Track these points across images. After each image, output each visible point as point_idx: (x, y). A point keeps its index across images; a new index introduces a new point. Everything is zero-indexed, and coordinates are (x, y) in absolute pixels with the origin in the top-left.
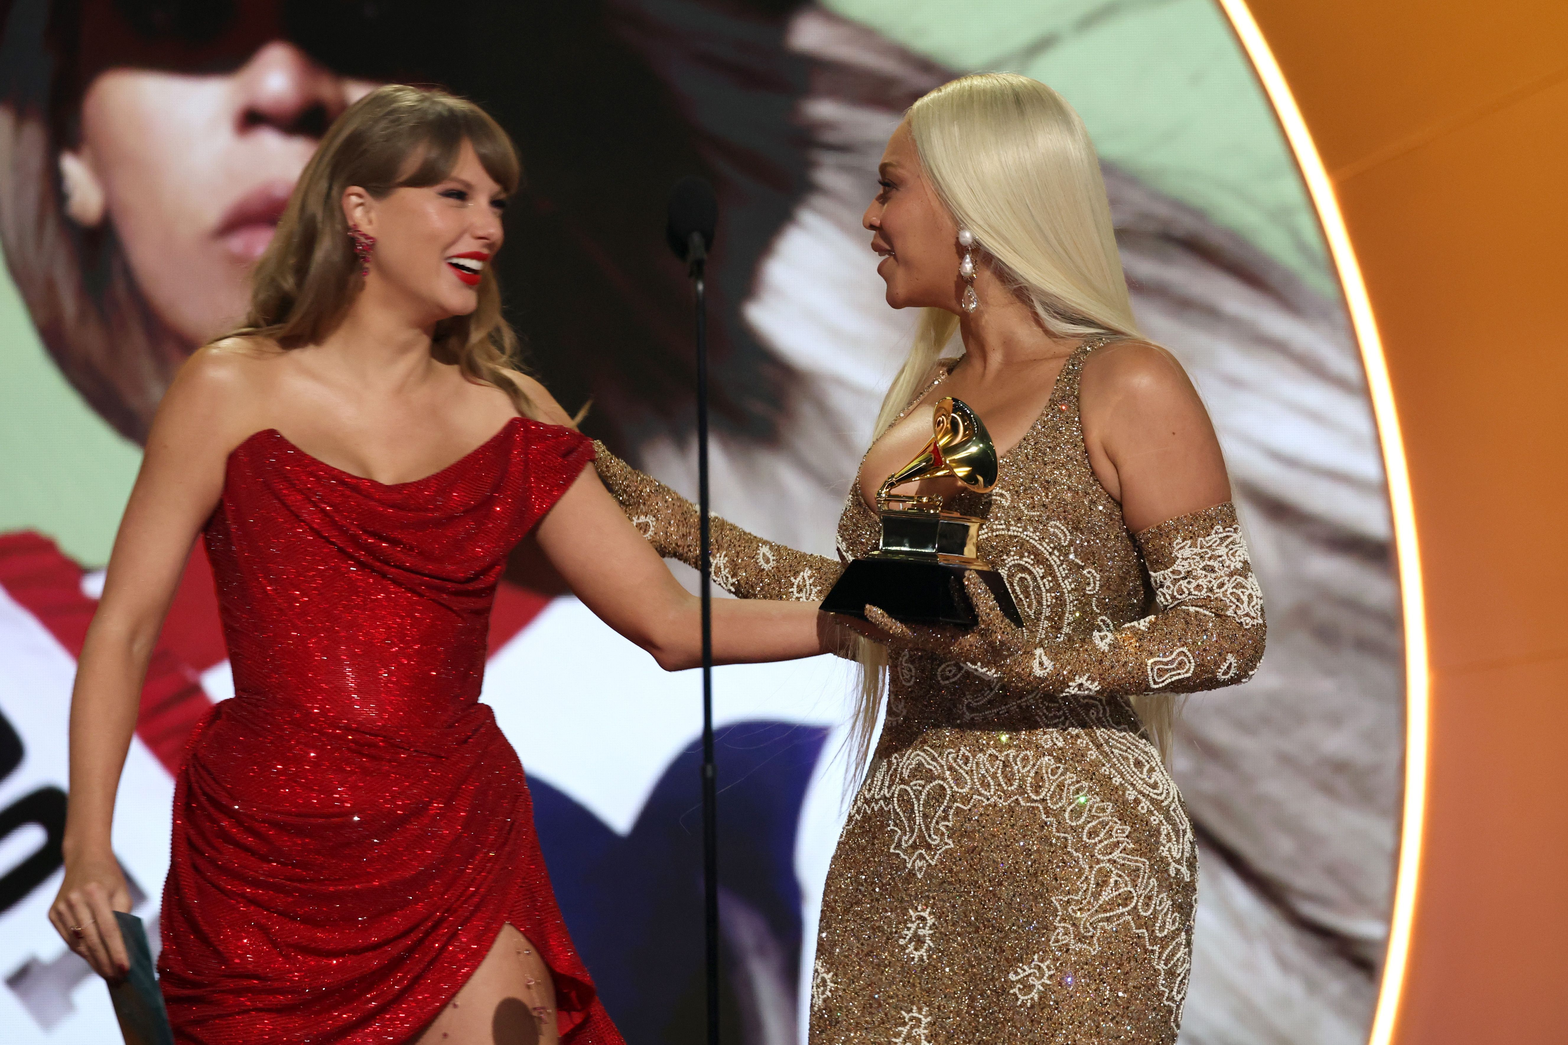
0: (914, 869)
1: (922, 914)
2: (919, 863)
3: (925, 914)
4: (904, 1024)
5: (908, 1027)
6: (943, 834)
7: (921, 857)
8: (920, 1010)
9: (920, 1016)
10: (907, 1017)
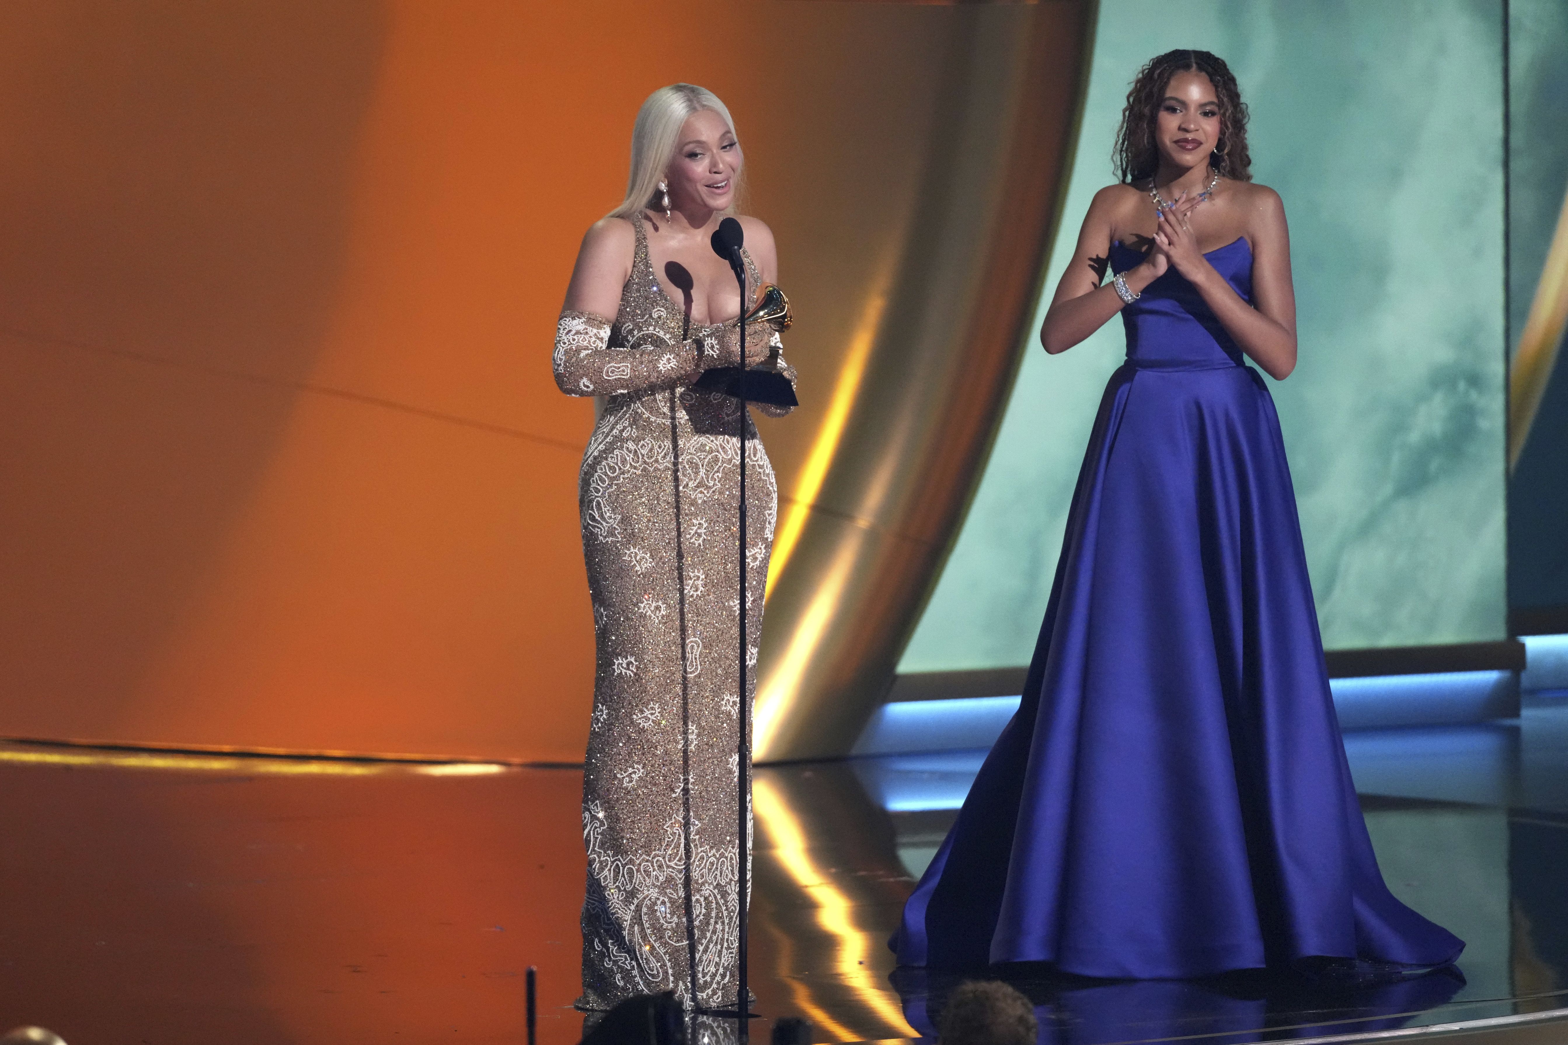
0: (696, 498)
1: (701, 521)
2: (700, 495)
3: (702, 522)
4: (691, 579)
5: (693, 580)
6: (715, 480)
7: (701, 492)
8: (699, 572)
9: (699, 574)
10: (692, 575)
